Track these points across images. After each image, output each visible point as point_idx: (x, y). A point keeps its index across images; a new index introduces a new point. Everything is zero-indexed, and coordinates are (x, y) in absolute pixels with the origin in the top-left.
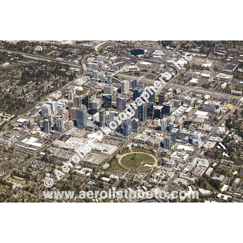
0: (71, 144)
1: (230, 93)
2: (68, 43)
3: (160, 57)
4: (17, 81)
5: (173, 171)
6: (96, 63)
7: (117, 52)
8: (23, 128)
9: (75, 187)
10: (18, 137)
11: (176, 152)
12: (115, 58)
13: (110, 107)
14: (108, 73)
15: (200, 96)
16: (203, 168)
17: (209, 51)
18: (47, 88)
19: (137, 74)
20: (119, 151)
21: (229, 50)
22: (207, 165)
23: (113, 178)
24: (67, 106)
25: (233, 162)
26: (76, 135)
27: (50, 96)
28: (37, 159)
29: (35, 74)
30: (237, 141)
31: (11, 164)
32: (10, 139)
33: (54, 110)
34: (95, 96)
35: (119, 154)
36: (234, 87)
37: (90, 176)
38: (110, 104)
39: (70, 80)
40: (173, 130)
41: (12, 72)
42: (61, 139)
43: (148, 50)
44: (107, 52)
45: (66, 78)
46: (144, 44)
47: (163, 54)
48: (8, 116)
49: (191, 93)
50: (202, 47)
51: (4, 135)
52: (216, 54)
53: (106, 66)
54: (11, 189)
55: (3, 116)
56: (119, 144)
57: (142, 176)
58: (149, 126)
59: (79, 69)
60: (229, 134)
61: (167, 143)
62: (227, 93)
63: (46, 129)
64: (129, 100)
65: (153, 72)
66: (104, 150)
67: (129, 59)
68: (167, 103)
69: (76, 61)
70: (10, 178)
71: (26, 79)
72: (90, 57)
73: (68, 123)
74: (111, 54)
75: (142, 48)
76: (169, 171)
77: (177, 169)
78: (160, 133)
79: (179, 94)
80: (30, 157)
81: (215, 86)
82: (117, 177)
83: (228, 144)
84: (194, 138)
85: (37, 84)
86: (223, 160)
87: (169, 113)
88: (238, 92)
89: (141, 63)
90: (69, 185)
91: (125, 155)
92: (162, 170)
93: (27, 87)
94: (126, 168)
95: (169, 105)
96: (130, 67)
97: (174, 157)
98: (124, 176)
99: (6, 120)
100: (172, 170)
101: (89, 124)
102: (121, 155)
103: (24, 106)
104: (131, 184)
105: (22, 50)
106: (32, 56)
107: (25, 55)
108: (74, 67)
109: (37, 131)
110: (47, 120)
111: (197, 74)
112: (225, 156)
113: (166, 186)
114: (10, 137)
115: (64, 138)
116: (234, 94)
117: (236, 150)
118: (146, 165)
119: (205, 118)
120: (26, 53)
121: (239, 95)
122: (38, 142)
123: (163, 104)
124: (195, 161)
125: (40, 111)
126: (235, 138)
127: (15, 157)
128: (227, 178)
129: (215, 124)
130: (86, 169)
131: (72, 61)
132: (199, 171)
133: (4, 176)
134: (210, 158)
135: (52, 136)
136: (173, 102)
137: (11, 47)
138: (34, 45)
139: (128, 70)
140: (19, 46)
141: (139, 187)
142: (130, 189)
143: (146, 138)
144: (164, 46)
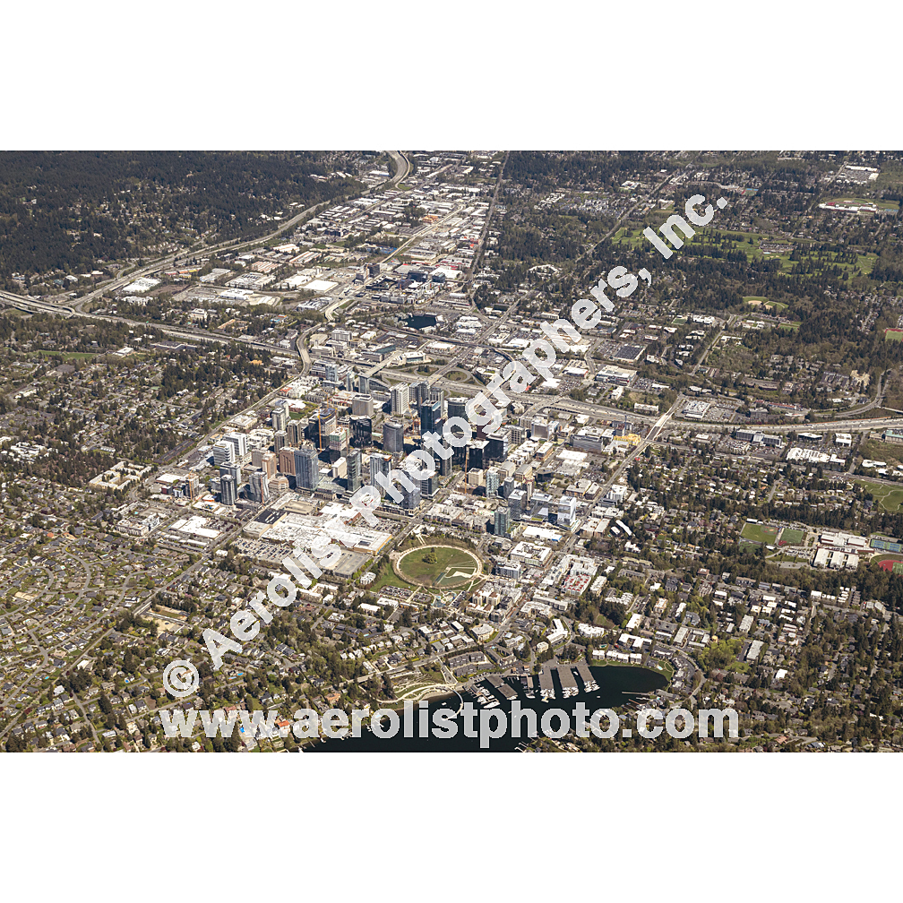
0: (286, 529)
1: (632, 410)
2: (265, 302)
3: (472, 331)
4: (154, 388)
5: (518, 586)
6: (331, 346)
7: (376, 320)
8: (174, 495)
9: (299, 627)
10: (163, 516)
11: (522, 543)
12: (373, 334)
13: (369, 445)
14: (359, 367)
15: (567, 416)
16: (584, 577)
18: (221, 405)
19: (424, 370)
20: (396, 544)
21: (624, 313)
22: (593, 570)
23: (385, 604)
24: (272, 444)
25: (649, 563)
26: (295, 508)
27: (232, 421)
28: (210, 566)
29: (195, 373)
30: (654, 516)
31: (151, 578)
32: (144, 521)
33: (242, 453)
34: (334, 421)
35: (396, 549)
36: (640, 396)
37: (334, 602)
38: (369, 437)
39: (274, 386)
40: (513, 493)
41: (139, 369)
42: (262, 519)
43: (445, 315)
44: (354, 321)
45: (265, 380)
46: (435, 303)
47: (479, 325)
48: (138, 469)
49: (546, 411)
50: (565, 308)
51: (130, 511)
53: (353, 353)
54: (153, 635)
55: (126, 469)
56: (394, 528)
57: (449, 598)
58: (458, 486)
59: (294, 360)
60: (636, 500)
61: (502, 522)
62: (625, 410)
63: (226, 498)
64: (411, 428)
65: (460, 366)
66: (362, 543)
67: (404, 336)
68: (497, 434)
69: (286, 343)
70: (151, 610)
71: (174, 383)
72: (317, 332)
73: (276, 483)
74: (364, 326)
75: (430, 311)
76: (510, 587)
77: (527, 581)
78: (484, 501)
79: (521, 413)
80: (194, 560)
81: (598, 396)
82: (394, 603)
83: (635, 522)
84: (560, 511)
85: (199, 395)
86: (627, 559)
87: (502, 456)
88: (649, 406)
89: (430, 345)
90: (287, 624)
91: (408, 552)
92: (493, 583)
93: (177, 403)
94: (413, 582)
95: (501, 438)
96: (409, 355)
97: (519, 553)
98: (409, 600)
99: (133, 477)
100: (515, 583)
101: (324, 484)
102: (400, 554)
103: (172, 447)
104: (425, 617)
105: (160, 317)
106: (184, 332)
107: (166, 330)
108: (282, 356)
109: (207, 503)
110: (229, 477)
111: (557, 369)
112: (630, 549)
113: (505, 621)
114: (143, 518)
115: (268, 517)
116: (642, 412)
117: (654, 536)
118: (457, 574)
119: (581, 465)
120: (170, 325)
121: (651, 414)
122: (209, 526)
123: (488, 436)
124: (565, 562)
125: (209, 456)
126: (651, 509)
127: (159, 563)
128: (638, 599)
129: (604, 478)
130: (323, 586)
131: (276, 341)
132: (575, 585)
133: (136, 607)
134: (597, 555)
135: (242, 512)
136: (510, 433)
137: (135, 312)
138: (187, 306)
139: (404, 362)
140: (154, 310)
141: (444, 624)
142: (425, 629)
143: (455, 513)
144: (480, 306)
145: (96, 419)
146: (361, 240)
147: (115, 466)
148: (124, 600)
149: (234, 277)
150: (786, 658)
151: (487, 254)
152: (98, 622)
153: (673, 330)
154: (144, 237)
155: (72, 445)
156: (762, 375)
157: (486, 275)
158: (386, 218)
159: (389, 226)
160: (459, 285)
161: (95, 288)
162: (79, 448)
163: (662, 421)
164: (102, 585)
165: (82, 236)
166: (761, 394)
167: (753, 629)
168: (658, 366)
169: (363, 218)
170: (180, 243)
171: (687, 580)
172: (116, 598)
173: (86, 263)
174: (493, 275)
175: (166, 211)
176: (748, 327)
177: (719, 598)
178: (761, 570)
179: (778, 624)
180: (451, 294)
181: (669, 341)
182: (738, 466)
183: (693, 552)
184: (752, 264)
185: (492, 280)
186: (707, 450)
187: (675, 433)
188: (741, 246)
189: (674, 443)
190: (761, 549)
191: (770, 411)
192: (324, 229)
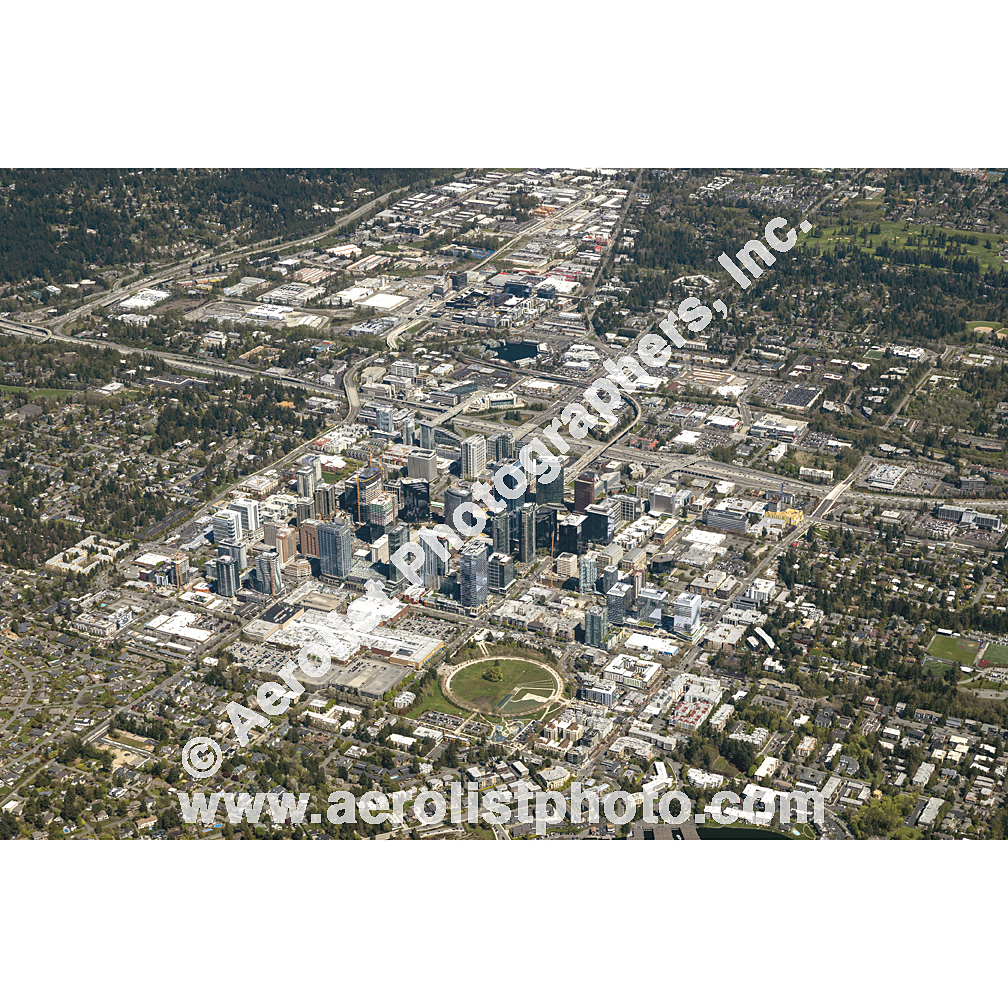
0: (301, 631)
1: (796, 477)
2: (307, 323)
3: (586, 365)
4: (144, 438)
5: (609, 716)
6: (389, 383)
7: (456, 349)
8: (155, 582)
9: (304, 764)
10: (138, 610)
11: (621, 656)
12: (448, 367)
13: (425, 519)
14: (424, 413)
15: (705, 483)
16: (703, 706)
17: (738, 347)
18: (233, 462)
19: (514, 417)
20: (448, 655)
21: (798, 343)
22: (716, 696)
23: (424, 735)
24: (295, 514)
25: (795, 688)
26: (316, 603)
27: (243, 484)
28: (193, 679)
29: (200, 418)
30: (809, 623)
31: (113, 694)
32: (111, 616)
33: (252, 526)
34: (378, 484)
35: (448, 661)
36: (809, 458)
37: (354, 732)
38: (426, 508)
39: (306, 436)
40: (614, 588)
41: (128, 412)
42: (269, 617)
43: (550, 343)
44: (425, 350)
45: (295, 429)
46: (538, 326)
47: (596, 357)
48: (111, 547)
49: (676, 476)
50: (717, 335)
51: (94, 603)
52: (757, 357)
53: (419, 394)
54: (106, 770)
55: (95, 546)
56: (448, 632)
57: (513, 730)
58: (543, 577)
59: (336, 402)
60: (787, 600)
61: (596, 627)
62: (787, 476)
63: (224, 587)
66: (401, 652)
67: (490, 371)
68: (601, 506)
69: (329, 379)
70: (107, 736)
71: (172, 431)
72: (373, 364)
73: (293, 567)
74: (438, 356)
75: (531, 337)
76: (598, 716)
77: (623, 709)
78: (575, 597)
79: (641, 478)
80: (172, 670)
81: (751, 456)
82: (436, 735)
83: (781, 632)
84: (678, 613)
85: (205, 448)
86: (765, 681)
87: (606, 537)
88: (820, 471)
89: (526, 384)
90: (287, 759)
91: (464, 665)
92: (576, 711)
93: (173, 458)
94: (466, 707)
95: (605, 511)
96: (494, 396)
97: (617, 671)
98: (457, 732)
99: (103, 557)
100: (606, 711)
101: (359, 570)
102: (451, 667)
103: (160, 517)
104: (477, 754)
105: (163, 343)
106: (194, 362)
107: (170, 360)
108: (322, 396)
109: (198, 593)
110: (227, 558)
111: (699, 419)
112: (771, 668)
113: (587, 763)
114: (111, 612)
115: (278, 614)
116: (810, 480)
117: (805, 651)
118: (528, 697)
119: (714, 551)
120: (176, 352)
121: (822, 481)
122: (198, 625)
123: (587, 508)
124: (678, 683)
125: (208, 530)
126: (805, 613)
127: (125, 674)
128: (776, 737)
129: (746, 569)
130: (341, 708)
131: (315, 377)
132: (689, 715)
133: (88, 731)
134: (725, 675)
135: (244, 606)
136: (619, 504)
137: (131, 335)
138: (201, 328)
139: (487, 406)
140: (159, 332)
141: (503, 765)
142: (474, 771)
143: (532, 614)
144: (600, 331)
145: (64, 479)
146: (446, 240)
147: (82, 542)
148: (73, 723)
149: (271, 289)
150: (973, 823)
151: (617, 260)
152: (35, 750)
153: (864, 366)
154: (153, 234)
155: (28, 512)
156: (982, 430)
157: (612, 288)
158: (484, 210)
159: (486, 221)
160: (574, 302)
161: (83, 303)
162: (37, 517)
163: (834, 493)
164: (46, 701)
165: (71, 233)
166: (978, 457)
167: (932, 781)
168: (838, 416)
169: (452, 210)
170: (202, 242)
171: (846, 712)
172: (63, 718)
173: (73, 269)
174: (622, 289)
175: (186, 200)
176: (970, 363)
177: (889, 738)
178: (950, 700)
179: (968, 777)
180: (562, 314)
181: (856, 383)
182: (936, 556)
183: (858, 673)
184: (986, 276)
185: (619, 295)
186: (895, 532)
187: (853, 508)
188: (973, 252)
189: (850, 522)
190: (953, 672)
191: (988, 480)
192: (398, 224)
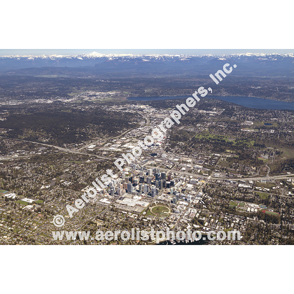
0: (125, 201)
1: (202, 175)
2: (119, 150)
3: (165, 157)
4: (95, 169)
5: (179, 215)
7: (144, 154)
8: (100, 193)
9: (129, 224)
10: (98, 198)
11: (179, 205)
12: (143, 157)
13: (143, 182)
14: (140, 165)
15: (188, 176)
16: (194, 214)
17: (190, 154)
19: (155, 166)
20: (150, 205)
21: (199, 153)
22: (196, 212)
23: (149, 219)
24: (122, 182)
25: (209, 210)
26: (127, 197)
28: (109, 210)
29: (104, 166)
30: (209, 199)
31: (95, 213)
32: (94, 199)
33: (115, 184)
34: (135, 177)
35: (151, 206)
36: (204, 172)
37: (137, 219)
38: (143, 181)
40: (177, 194)
41: (92, 165)
42: (120, 199)
43: (159, 153)
46: (157, 151)
47: (167, 155)
49: (183, 175)
52: (193, 156)
53: (139, 162)
54: (96, 226)
55: (89, 187)
56: (150, 201)
57: (163, 218)
58: (164, 192)
60: (205, 196)
61: (175, 200)
63: (112, 194)
64: (153, 179)
65: (163, 165)
66: (143, 205)
67: (150, 158)
68: (172, 180)
70: (95, 220)
71: (100, 168)
73: (123, 191)
76: (177, 216)
77: (181, 214)
78: (170, 195)
79: (177, 175)
80: (105, 209)
81: (194, 172)
82: (151, 219)
83: (205, 201)
84: (188, 198)
86: (203, 209)
87: (174, 185)
88: (206, 174)
89: (156, 160)
90: (126, 224)
91: (153, 207)
92: (173, 215)
93: (100, 173)
94: (155, 214)
96: (151, 162)
97: (179, 208)
98: (154, 218)
101: (134, 191)
104: (158, 222)
105: (96, 154)
106: (101, 157)
109: (107, 195)
110: (112, 189)
111: (185, 166)
112: (204, 207)
113: (176, 224)
116: (205, 176)
117: (209, 204)
118: (165, 212)
119: (192, 187)
120: (98, 155)
121: (207, 176)
122: (108, 201)
123: (171, 180)
124: (190, 209)
125: (108, 185)
127: (97, 209)
128: (207, 219)
129: (197, 190)
130: (134, 215)
132: (192, 215)
133: (92, 219)
134: (197, 208)
135: (115, 197)
136: (175, 180)
137: (90, 152)
138: (102, 151)
139: (150, 164)
140: (95, 152)
141: (162, 224)
142: (158, 225)
143: (163, 198)
144: (167, 151)
145: (82, 176)
146: (140, 137)
147: (87, 187)
148: (89, 218)
149: (112, 145)
150: (242, 233)
151: (168, 140)
152: (84, 223)
153: (210, 157)
154: (92, 136)
155: (77, 182)
156: (231, 167)
157: (168, 145)
158: (145, 132)
159: (146, 134)
160: (162, 147)
161: (82, 147)
162: (79, 183)
163: (209, 177)
164: (84, 214)
165: (79, 136)
166: (231, 172)
167: (234, 227)
168: (208, 165)
169: (140, 132)
170: (100, 137)
171: (218, 214)
172: (88, 217)
173: (80, 141)
174: (169, 145)
175: (97, 130)
176: (227, 156)
177: (225, 219)
178: (235, 212)
179: (240, 225)
180: (160, 149)
181: (210, 160)
182: (227, 188)
183: (219, 208)
184: (227, 143)
185: (169, 146)
186: (220, 184)
187: (212, 180)
188: (224, 139)
189: (212, 182)
190: (235, 207)
191: (234, 176)
192: (131, 134)
